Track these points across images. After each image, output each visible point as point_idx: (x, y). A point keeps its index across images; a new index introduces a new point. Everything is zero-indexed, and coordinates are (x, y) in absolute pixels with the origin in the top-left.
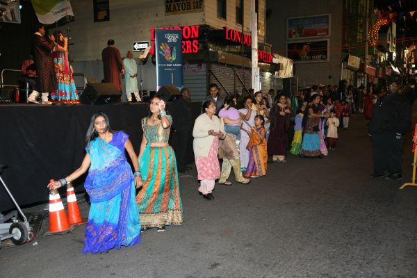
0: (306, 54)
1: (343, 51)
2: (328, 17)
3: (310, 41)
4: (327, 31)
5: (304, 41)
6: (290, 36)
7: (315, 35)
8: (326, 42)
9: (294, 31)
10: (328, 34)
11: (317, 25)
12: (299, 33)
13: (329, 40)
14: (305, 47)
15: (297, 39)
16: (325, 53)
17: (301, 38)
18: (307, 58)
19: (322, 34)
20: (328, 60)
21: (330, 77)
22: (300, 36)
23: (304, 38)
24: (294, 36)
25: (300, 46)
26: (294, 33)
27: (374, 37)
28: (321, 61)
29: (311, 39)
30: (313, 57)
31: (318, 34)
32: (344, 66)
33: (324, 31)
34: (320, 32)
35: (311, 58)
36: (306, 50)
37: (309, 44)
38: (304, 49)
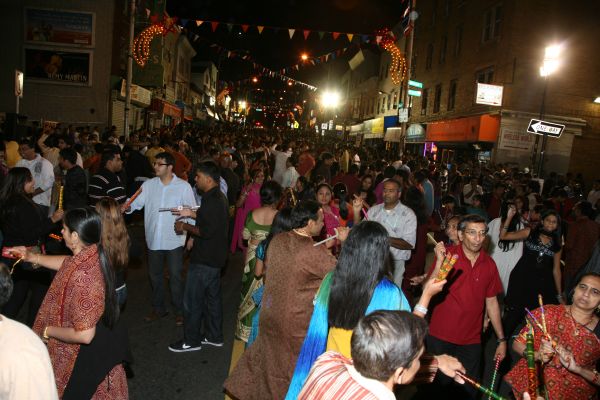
0: (56, 70)
1: (112, 74)
2: (90, 16)
3: (62, 50)
4: (89, 38)
5: (52, 49)
6: (30, 37)
7: (72, 42)
8: (88, 55)
9: (36, 29)
10: (90, 44)
11: (75, 27)
12: (45, 35)
13: (91, 53)
14: (55, 59)
15: (41, 44)
16: (86, 74)
17: (49, 43)
18: (57, 76)
19: (81, 41)
20: (90, 83)
21: (93, 111)
22: (47, 40)
23: (53, 44)
24: (36, 38)
25: (47, 56)
26: (37, 33)
27: (142, 52)
28: (80, 84)
29: (64, 48)
30: (68, 77)
31: (76, 41)
32: (114, 96)
33: (85, 37)
34: (79, 39)
35: (64, 78)
36: (55, 64)
37: (61, 56)
38: (52, 62)
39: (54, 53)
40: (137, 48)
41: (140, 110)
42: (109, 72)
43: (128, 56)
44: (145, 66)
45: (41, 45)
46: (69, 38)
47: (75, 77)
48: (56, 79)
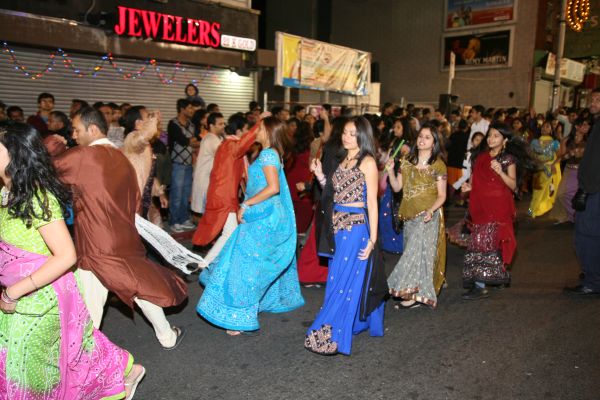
0: (474, 55)
1: (537, 48)
3: (481, 31)
4: (510, 13)
5: (470, 33)
6: (450, 24)
7: (492, 20)
8: (508, 33)
9: (456, 15)
10: (511, 18)
11: (494, 3)
12: (464, 19)
13: (512, 29)
14: (473, 42)
15: (461, 29)
16: (506, 54)
17: (468, 27)
18: (475, 61)
19: (501, 18)
20: (510, 63)
21: (511, 95)
22: (466, 24)
23: (471, 27)
24: (455, 25)
25: (464, 41)
26: (456, 19)
27: (579, 14)
28: (498, 66)
29: (483, 29)
30: (485, 60)
31: (496, 19)
32: (538, 75)
33: (505, 13)
34: (498, 15)
35: (482, 62)
36: (473, 48)
37: (479, 38)
38: (470, 46)
39: (472, 37)
40: (572, 10)
41: (568, 89)
42: (533, 46)
43: (559, 21)
44: (582, 29)
45: (459, 31)
46: (487, 18)
47: (494, 59)
48: (473, 64)
